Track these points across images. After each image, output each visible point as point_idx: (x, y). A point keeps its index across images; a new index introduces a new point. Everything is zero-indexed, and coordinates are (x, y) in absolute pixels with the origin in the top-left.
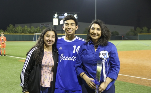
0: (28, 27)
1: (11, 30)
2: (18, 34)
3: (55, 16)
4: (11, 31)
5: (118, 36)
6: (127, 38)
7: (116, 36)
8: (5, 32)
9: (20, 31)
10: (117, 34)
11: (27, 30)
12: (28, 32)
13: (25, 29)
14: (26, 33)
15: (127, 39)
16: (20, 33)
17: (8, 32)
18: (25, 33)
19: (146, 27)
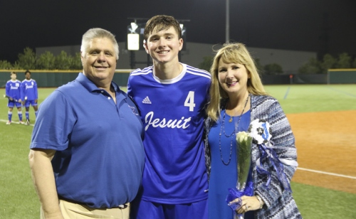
0: (68, 55)
1: (29, 62)
2: (45, 71)
3: (131, 27)
4: (29, 65)
5: (281, 74)
6: (300, 80)
7: (277, 74)
8: (13, 66)
9: (50, 63)
10: (279, 69)
11: (66, 61)
12: (68, 67)
13: (61, 60)
14: (63, 69)
15: (302, 81)
16: (50, 69)
17: (20, 66)
18: (60, 69)
19: (345, 54)
